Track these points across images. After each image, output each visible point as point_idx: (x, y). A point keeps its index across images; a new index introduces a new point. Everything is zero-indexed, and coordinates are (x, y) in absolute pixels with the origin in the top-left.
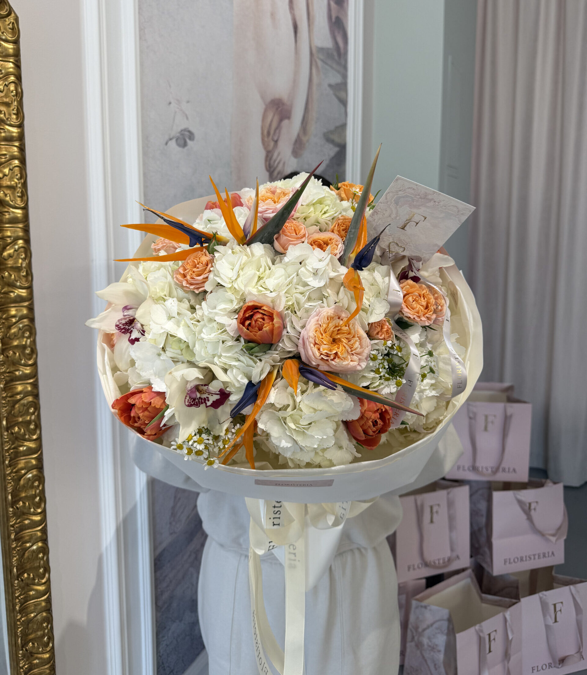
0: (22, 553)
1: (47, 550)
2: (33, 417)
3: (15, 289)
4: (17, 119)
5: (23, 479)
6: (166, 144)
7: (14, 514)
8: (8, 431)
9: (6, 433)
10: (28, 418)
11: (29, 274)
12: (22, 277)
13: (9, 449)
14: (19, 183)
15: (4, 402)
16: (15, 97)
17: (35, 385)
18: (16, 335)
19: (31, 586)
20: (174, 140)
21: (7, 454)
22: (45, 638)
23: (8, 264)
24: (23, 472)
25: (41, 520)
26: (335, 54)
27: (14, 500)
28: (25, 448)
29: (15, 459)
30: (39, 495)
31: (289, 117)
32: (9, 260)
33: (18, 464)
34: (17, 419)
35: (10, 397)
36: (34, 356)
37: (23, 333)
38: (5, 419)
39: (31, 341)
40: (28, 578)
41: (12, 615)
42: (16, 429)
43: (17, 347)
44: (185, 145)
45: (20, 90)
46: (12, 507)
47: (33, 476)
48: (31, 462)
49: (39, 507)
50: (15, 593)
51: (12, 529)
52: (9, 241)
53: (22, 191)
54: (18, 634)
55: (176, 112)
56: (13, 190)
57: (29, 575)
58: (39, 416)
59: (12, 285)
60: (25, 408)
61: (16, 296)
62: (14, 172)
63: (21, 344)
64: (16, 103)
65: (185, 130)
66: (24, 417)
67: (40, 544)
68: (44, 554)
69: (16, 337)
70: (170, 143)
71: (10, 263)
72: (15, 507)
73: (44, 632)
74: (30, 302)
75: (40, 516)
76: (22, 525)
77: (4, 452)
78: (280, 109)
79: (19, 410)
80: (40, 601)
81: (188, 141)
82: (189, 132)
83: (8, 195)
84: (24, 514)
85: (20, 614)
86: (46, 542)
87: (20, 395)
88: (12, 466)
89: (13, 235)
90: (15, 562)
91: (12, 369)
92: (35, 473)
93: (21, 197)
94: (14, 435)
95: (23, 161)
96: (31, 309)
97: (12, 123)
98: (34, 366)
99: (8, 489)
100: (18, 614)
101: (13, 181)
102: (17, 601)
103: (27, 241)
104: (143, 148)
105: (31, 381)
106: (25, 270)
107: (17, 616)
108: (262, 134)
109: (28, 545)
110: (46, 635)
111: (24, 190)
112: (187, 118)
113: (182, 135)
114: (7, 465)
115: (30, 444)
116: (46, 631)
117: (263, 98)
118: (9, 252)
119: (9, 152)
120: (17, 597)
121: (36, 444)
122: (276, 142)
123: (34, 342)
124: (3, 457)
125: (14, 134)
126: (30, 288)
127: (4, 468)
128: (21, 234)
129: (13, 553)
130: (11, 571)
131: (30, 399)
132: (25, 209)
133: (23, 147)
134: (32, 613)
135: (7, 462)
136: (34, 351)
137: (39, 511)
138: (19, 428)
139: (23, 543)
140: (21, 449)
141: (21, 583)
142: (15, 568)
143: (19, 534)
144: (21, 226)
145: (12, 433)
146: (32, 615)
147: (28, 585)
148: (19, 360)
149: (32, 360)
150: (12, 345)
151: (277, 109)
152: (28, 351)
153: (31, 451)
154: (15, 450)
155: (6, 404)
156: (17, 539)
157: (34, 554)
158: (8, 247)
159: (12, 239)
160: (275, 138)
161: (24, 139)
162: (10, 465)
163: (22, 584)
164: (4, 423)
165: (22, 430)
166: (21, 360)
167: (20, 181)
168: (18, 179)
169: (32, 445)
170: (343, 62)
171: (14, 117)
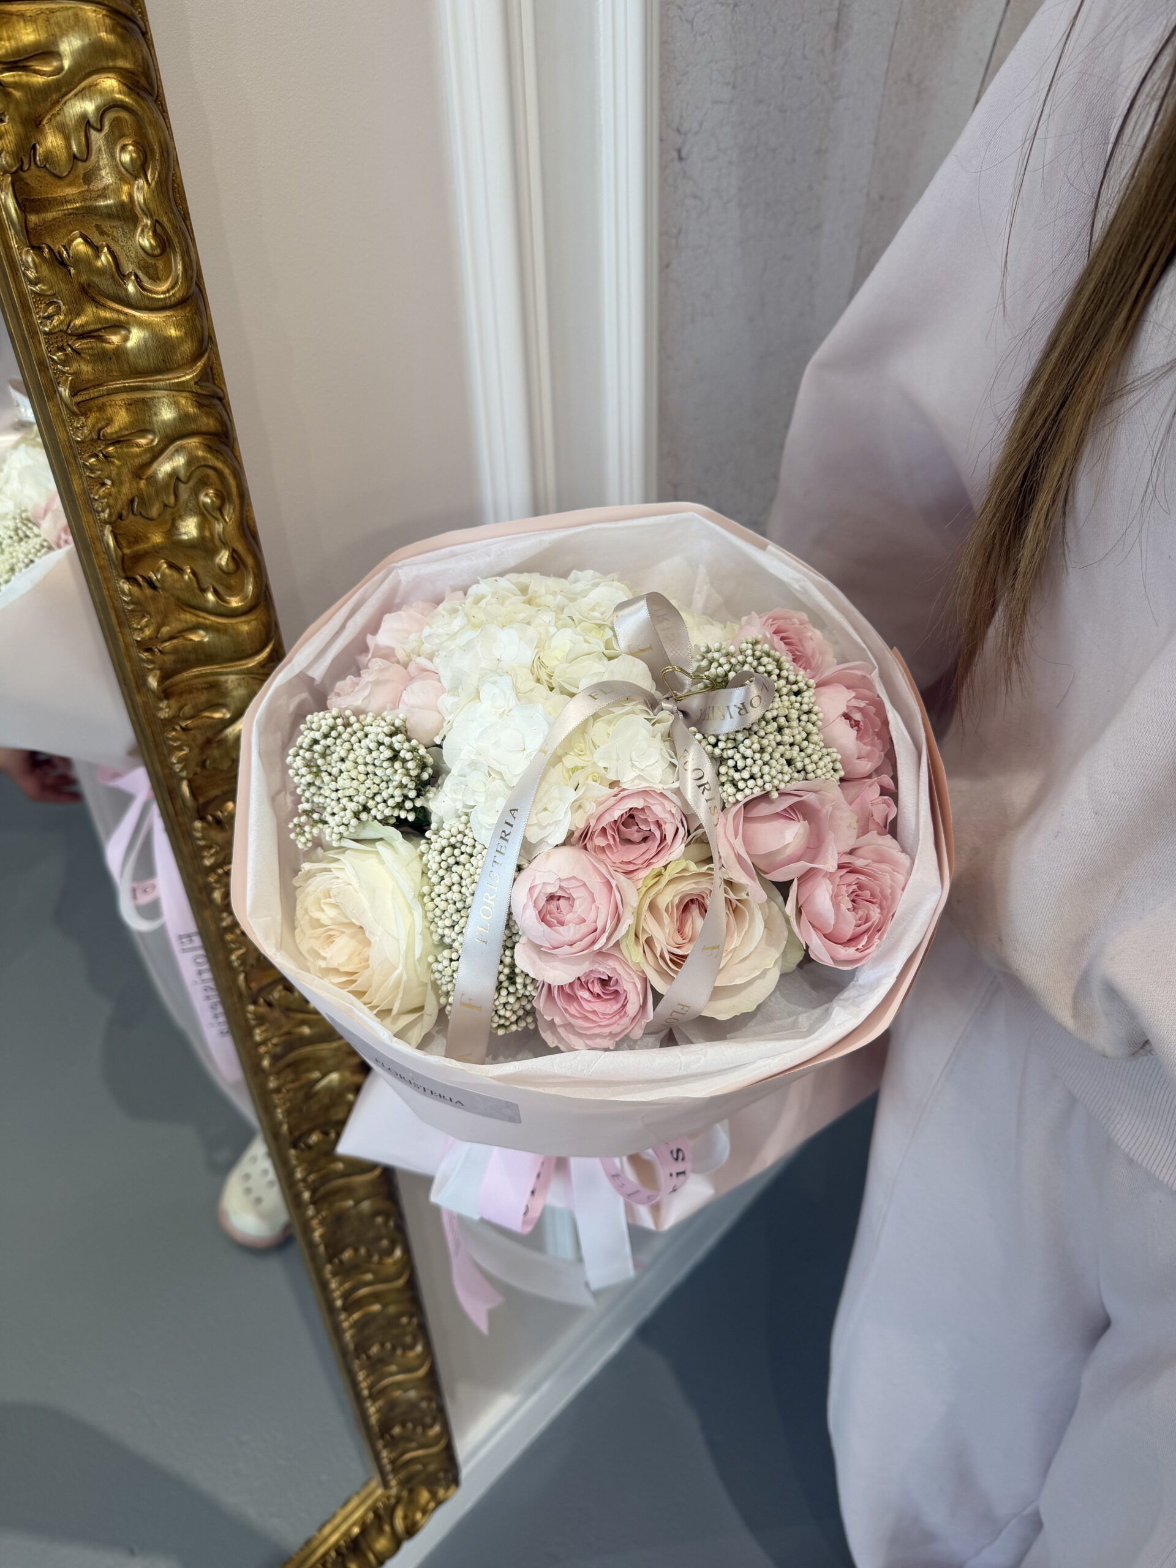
7: (143, 604)
8: (36, 249)
9: (27, 255)
24: (142, 444)
25: (256, 634)
27: (127, 552)
30: (230, 542)
42: (77, 244)
47: (192, 466)
49: (235, 589)
50: (203, 858)
51: (146, 656)
54: (235, 964)
72: (139, 578)
75: (248, 622)
76: (183, 647)
84: (182, 607)
88: (90, 412)
92: (196, 453)
94: (72, 270)
121: (182, 325)
129: (169, 739)
130: (175, 791)
137: (238, 601)
139: (199, 708)
140: (119, 339)
143: (175, 678)
145: (61, 262)
154: (90, 341)
156: (170, 694)
165: (105, 254)
169: (163, 327)
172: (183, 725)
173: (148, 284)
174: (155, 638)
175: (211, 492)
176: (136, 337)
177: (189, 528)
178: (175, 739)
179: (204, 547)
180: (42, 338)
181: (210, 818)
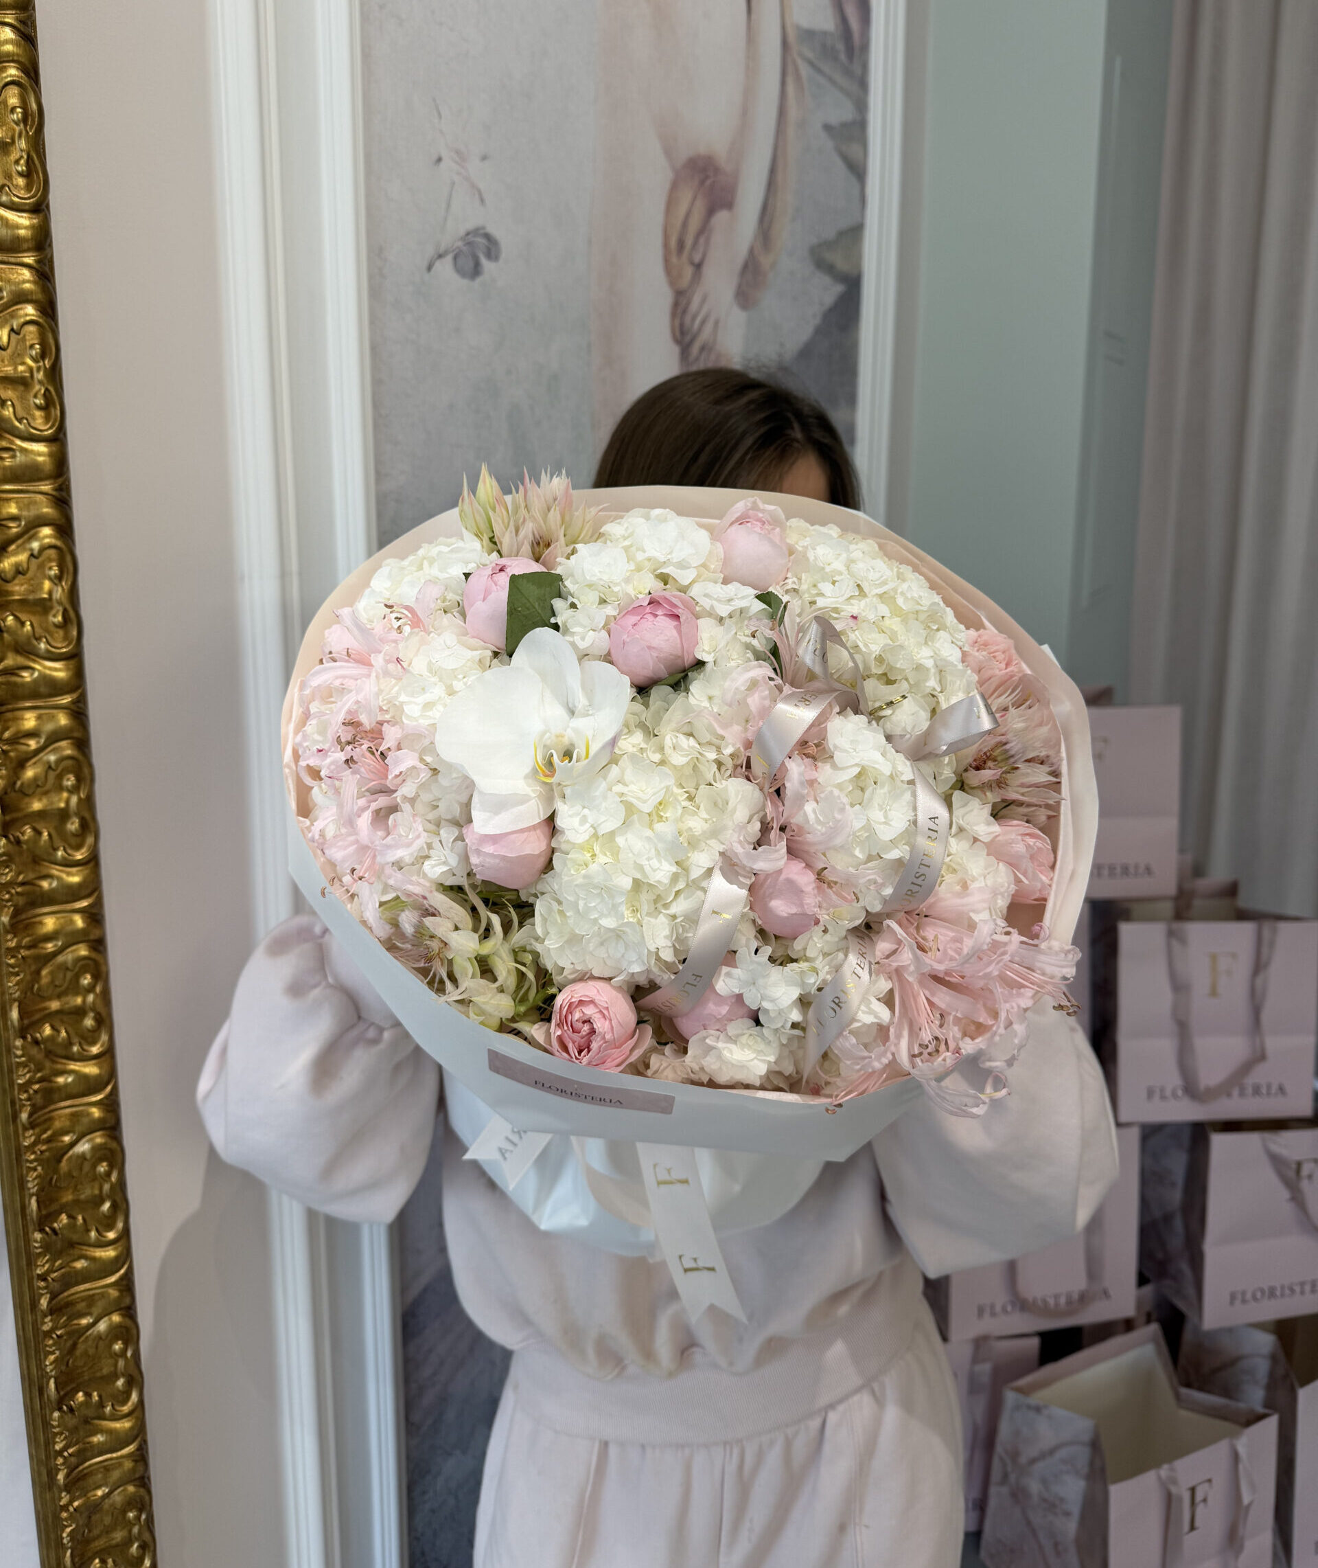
0: (70, 1343)
1: (134, 1332)
2: (91, 998)
3: (34, 661)
4: (28, 187)
5: (66, 1157)
6: (429, 268)
7: (47, 1247)
8: (24, 1038)
9: (19, 1043)
10: (79, 1000)
11: (73, 618)
12: (52, 629)
13: (30, 1082)
14: (39, 369)
15: (12, 961)
16: (22, 125)
17: (95, 916)
18: (40, 783)
19: (96, 1422)
20: (449, 258)
21: (24, 1096)
22: (132, 1546)
23: (12, 593)
24: (67, 1139)
25: (117, 1258)
26: (840, 47)
27: (44, 1212)
28: (70, 1080)
29: (44, 1107)
30: (111, 1196)
31: (729, 205)
32: (16, 581)
33: (51, 1119)
34: (47, 1004)
35: (28, 947)
36: (90, 840)
37: (60, 777)
38: (16, 1004)
39: (80, 799)
40: (87, 1403)
41: (48, 1496)
42: (47, 1030)
43: (41, 814)
44: (476, 271)
45: (34, 106)
46: (42, 1230)
47: (95, 1149)
48: (89, 1114)
49: (110, 1227)
50: (55, 1443)
51: (42, 1284)
52: (14, 529)
53: (47, 390)
54: (65, 1541)
55: (453, 183)
56: (21, 388)
57: (88, 1395)
58: (106, 996)
59: (26, 649)
60: (69, 975)
61: (35, 681)
62: (24, 339)
63: (55, 806)
64: (23, 144)
65: (476, 232)
66: (65, 999)
67: (116, 1318)
68: (126, 1344)
69: (39, 790)
70: (438, 265)
71: (18, 589)
72: (47, 1229)
73: (130, 1531)
74: (75, 696)
75: (114, 1249)
76: (69, 1273)
77: (16, 1092)
78: (708, 182)
79: (52, 981)
80: (117, 1458)
81: (484, 261)
82: (487, 236)
83: (9, 403)
84: (72, 1245)
85: (68, 1492)
86: (132, 1312)
87: (54, 943)
88: (38, 1125)
89: (25, 513)
90: (51, 1367)
91: (31, 876)
92: (99, 1140)
93: (46, 408)
94: (42, 1046)
95: (48, 308)
96: (79, 713)
97: (16, 199)
98: (92, 864)
99: (30, 1185)
100: (63, 1494)
101: (23, 363)
102: (60, 1460)
103: (65, 529)
104: (371, 277)
105: (84, 904)
106: (61, 609)
107: (60, 1498)
108: (666, 245)
109: (84, 1321)
110: (137, 1539)
111: (51, 389)
112: (482, 201)
113: (469, 244)
114: (23, 1125)
115: (84, 1066)
116: (136, 1530)
117: (668, 152)
118: (13, 560)
119: (9, 281)
120: (60, 1453)
121: (100, 1068)
122: (698, 267)
123: (89, 803)
124: (13, 1103)
125: (22, 232)
126: (75, 657)
127: (16, 1132)
128: (47, 510)
129: (47, 1346)
130: (42, 1390)
131: (83, 951)
132: (58, 439)
133: (47, 269)
134: (99, 1487)
135: (24, 1116)
136: (89, 825)
137: (111, 1235)
138: (53, 1027)
139: (70, 1319)
140: (61, 1080)
141: (68, 1418)
142: (52, 1382)
143: (62, 1296)
144: (46, 487)
145: (36, 1042)
146: (99, 1493)
147: (86, 1421)
148: (51, 851)
149: (84, 850)
150: (31, 810)
151: (702, 183)
152: (73, 825)
153: (88, 1086)
154: (45, 1084)
155: (18, 966)
156: (53, 1311)
157: (101, 1343)
158: (13, 547)
159: (23, 523)
160: (697, 259)
161: (50, 245)
162: (32, 1125)
163: (71, 1421)
164: (15, 1014)
165: (63, 1034)
166: (55, 849)
167: (41, 364)
168: (35, 360)
169: (91, 1069)
170: (857, 69)
172: (59, 1333)
173: (86, 1047)
174: (49, 1270)
175: (105, 1164)
178: (50, 1346)
179: (97, 1201)
180: (16, 1087)
181: (65, 1408)
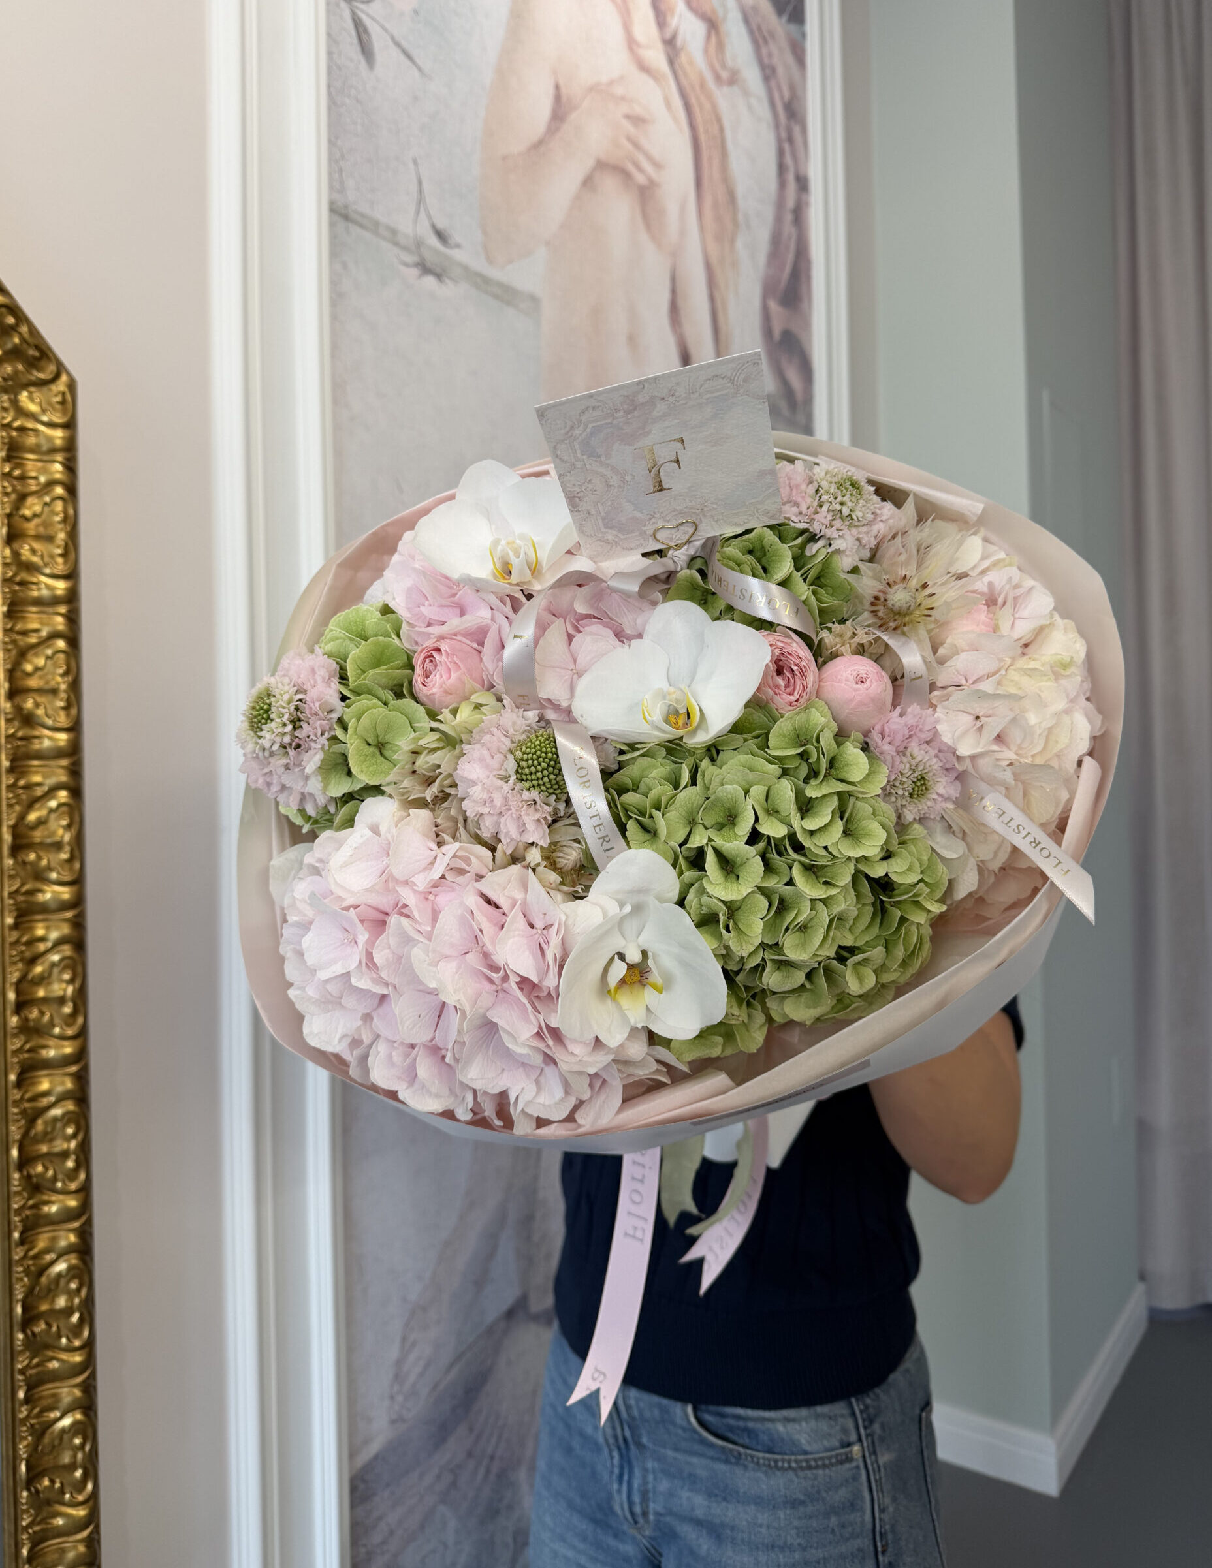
0: (39, 1432)
1: (94, 1429)
2: (73, 1144)
3: (47, 886)
4: (65, 563)
5: (47, 1273)
7: (27, 1346)
8: (21, 1172)
9: (16, 1176)
10: (63, 1146)
11: (78, 856)
12: (62, 863)
13: (23, 1207)
14: (64, 682)
15: (16, 1111)
16: (63, 524)
17: (82, 1079)
18: (45, 977)
19: (58, 1506)
21: (17, 1219)
23: (35, 838)
24: (48, 1258)
25: (83, 1363)
27: (26, 1317)
29: (32, 1229)
30: (80, 1308)
32: (38, 829)
33: (37, 1240)
34: (39, 1147)
35: (28, 1101)
36: (81, 1020)
37: (61, 972)
38: (17, 1145)
39: (75, 989)
40: (51, 1487)
42: (40, 1169)
43: (45, 1000)
46: (24, 1332)
47: (69, 1269)
49: (78, 1335)
50: (22, 1519)
51: (21, 1377)
52: (39, 792)
53: (70, 696)
56: (51, 695)
57: (52, 1482)
58: (86, 1144)
59: (42, 878)
60: (58, 1125)
61: (48, 900)
62: (55, 663)
63: (55, 994)
66: (53, 1144)
67: (78, 1416)
68: (86, 1438)
69: (44, 981)
71: (39, 834)
72: (28, 1331)
74: (78, 911)
75: (80, 1355)
76: (43, 1371)
77: (12, 1215)
79: (44, 1130)
80: (72, 1541)
83: (42, 705)
84: (47, 1347)
86: (92, 1413)
87: (47, 1099)
88: (26, 1244)
89: (47, 781)
90: (24, 1450)
91: (34, 1045)
92: (73, 1262)
93: (68, 709)
94: (34, 1180)
95: (74, 642)
96: (79, 924)
97: (58, 572)
98: (82, 1039)
99: (17, 1292)
101: (53, 679)
102: (25, 1536)
103: (76, 792)
105: (75, 1069)
106: (70, 847)
109: (52, 1416)
114: (15, 1243)
115: (65, 1200)
118: (37, 814)
119: (47, 625)
120: (26, 1529)
121: (79, 1201)
123: (82, 992)
129: (22, 1431)
136: (80, 1009)
138: (44, 1166)
139: (42, 1411)
140: (47, 1209)
141: (34, 1498)
142: (23, 1463)
143: (36, 1390)
144: (65, 763)
145: (30, 1176)
147: (49, 1503)
148: (50, 1028)
149: (76, 1027)
150: (37, 996)
152: (67, 1009)
153: (67, 1215)
154: (34, 1211)
155: (20, 1115)
156: (29, 1402)
157: (66, 1437)
158: (37, 805)
159: (45, 788)
161: (78, 599)
162: (22, 1243)
163: (37, 1502)
164: (15, 1152)
165: (51, 1171)
166: (54, 1026)
167: (66, 679)
168: (62, 676)
169: (69, 1202)
171: (60, 560)
172: (31, 1422)
173: (67, 1184)
174: (28, 1366)
175: (76, 1282)
176: (54, 1209)
177: (61, 1302)
179: (69, 1311)
180: (12, 1210)
181: (32, 1489)
